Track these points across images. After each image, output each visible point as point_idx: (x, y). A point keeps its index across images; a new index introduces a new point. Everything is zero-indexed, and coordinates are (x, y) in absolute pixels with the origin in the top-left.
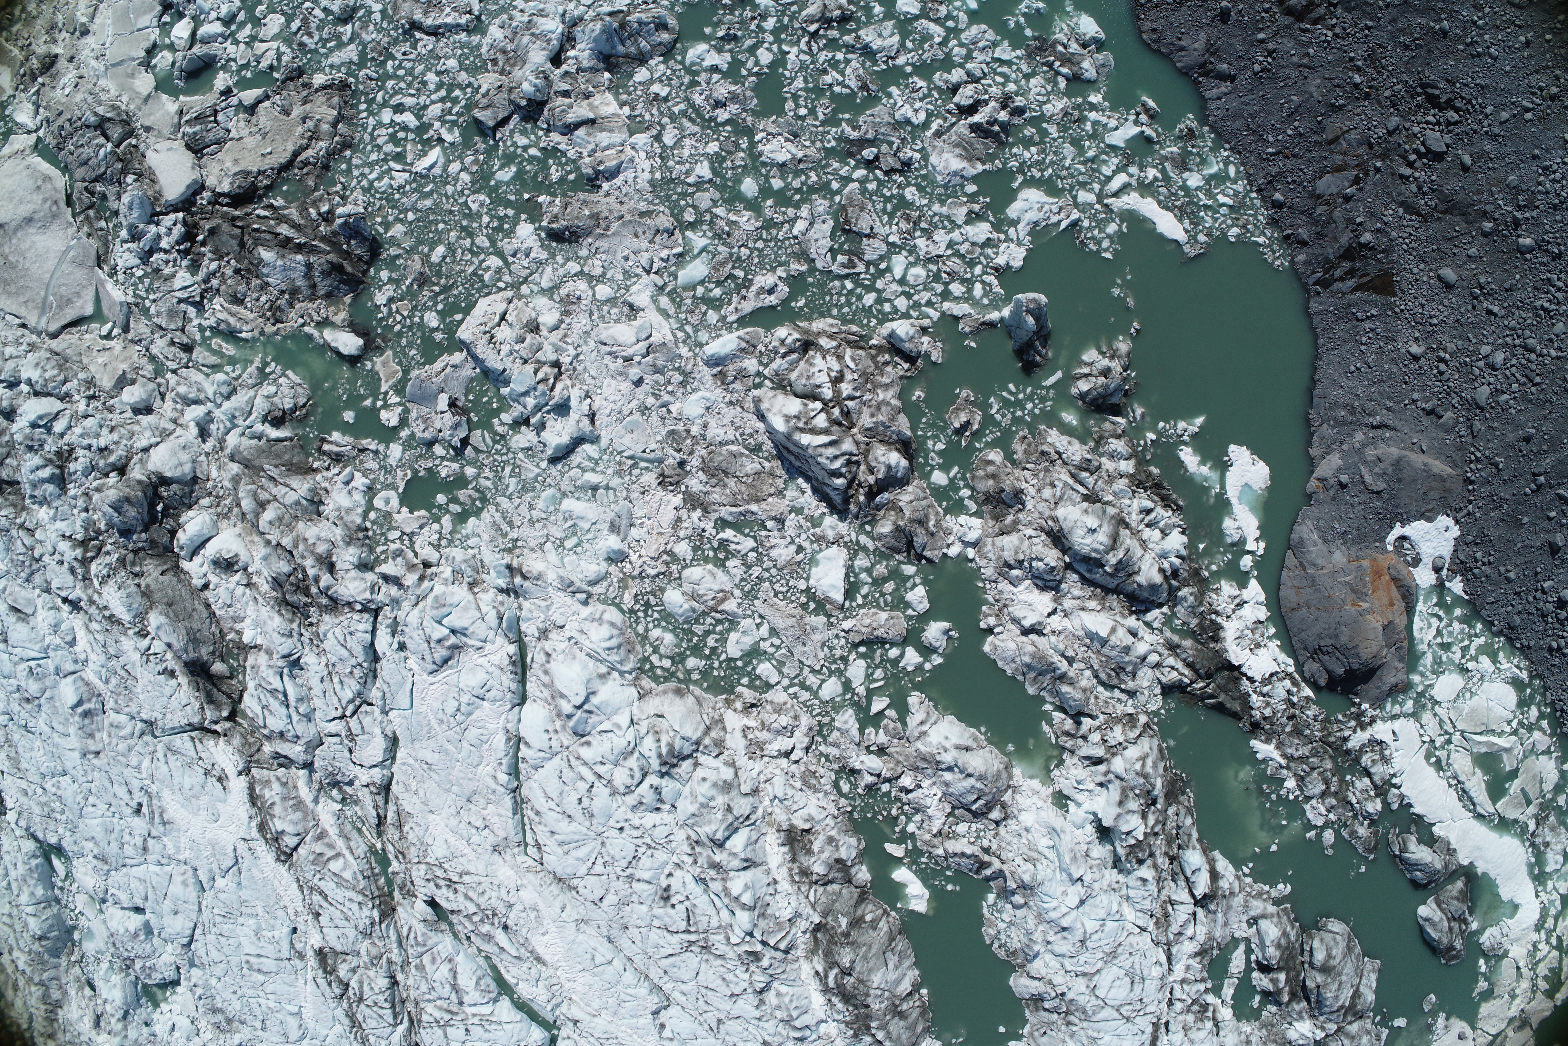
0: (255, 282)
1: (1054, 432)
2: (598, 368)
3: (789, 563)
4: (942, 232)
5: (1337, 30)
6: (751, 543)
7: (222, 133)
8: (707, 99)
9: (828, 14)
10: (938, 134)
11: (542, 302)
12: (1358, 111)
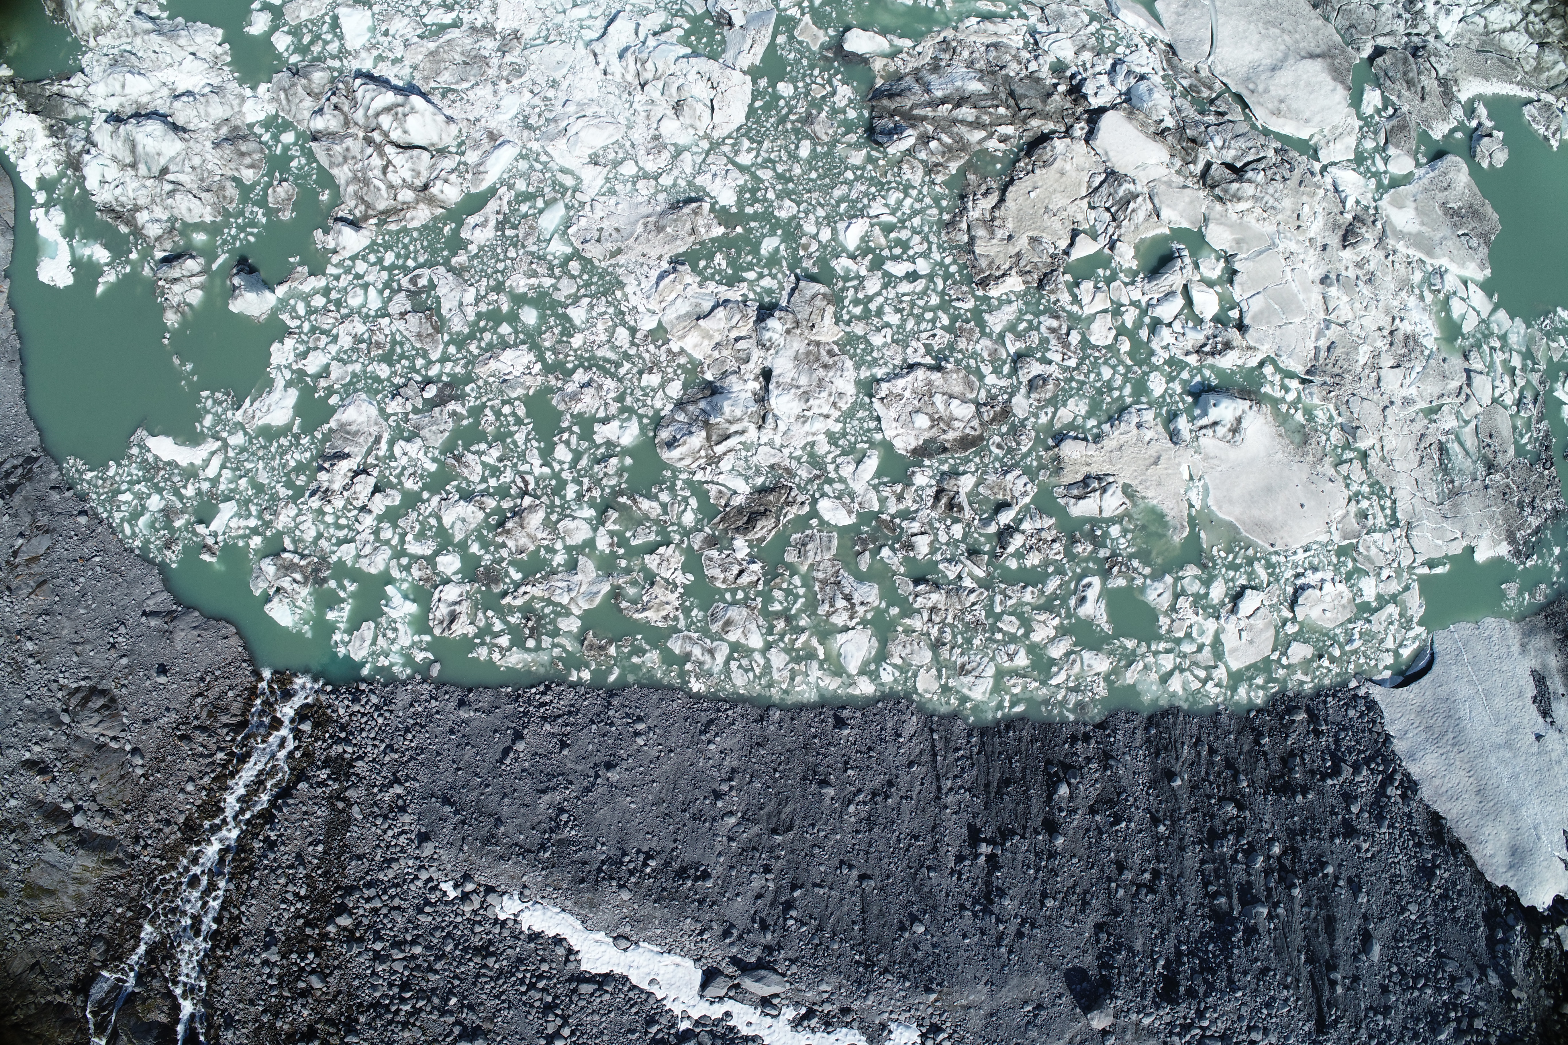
0: (981, 65)
1: (208, 219)
2: (608, 103)
3: (391, 19)
4: (346, 348)
5: (54, 686)
6: (427, 20)
7: (1097, 200)
8: (600, 387)
9: (516, 519)
10: (378, 440)
11: (683, 139)
12: (25, 617)
